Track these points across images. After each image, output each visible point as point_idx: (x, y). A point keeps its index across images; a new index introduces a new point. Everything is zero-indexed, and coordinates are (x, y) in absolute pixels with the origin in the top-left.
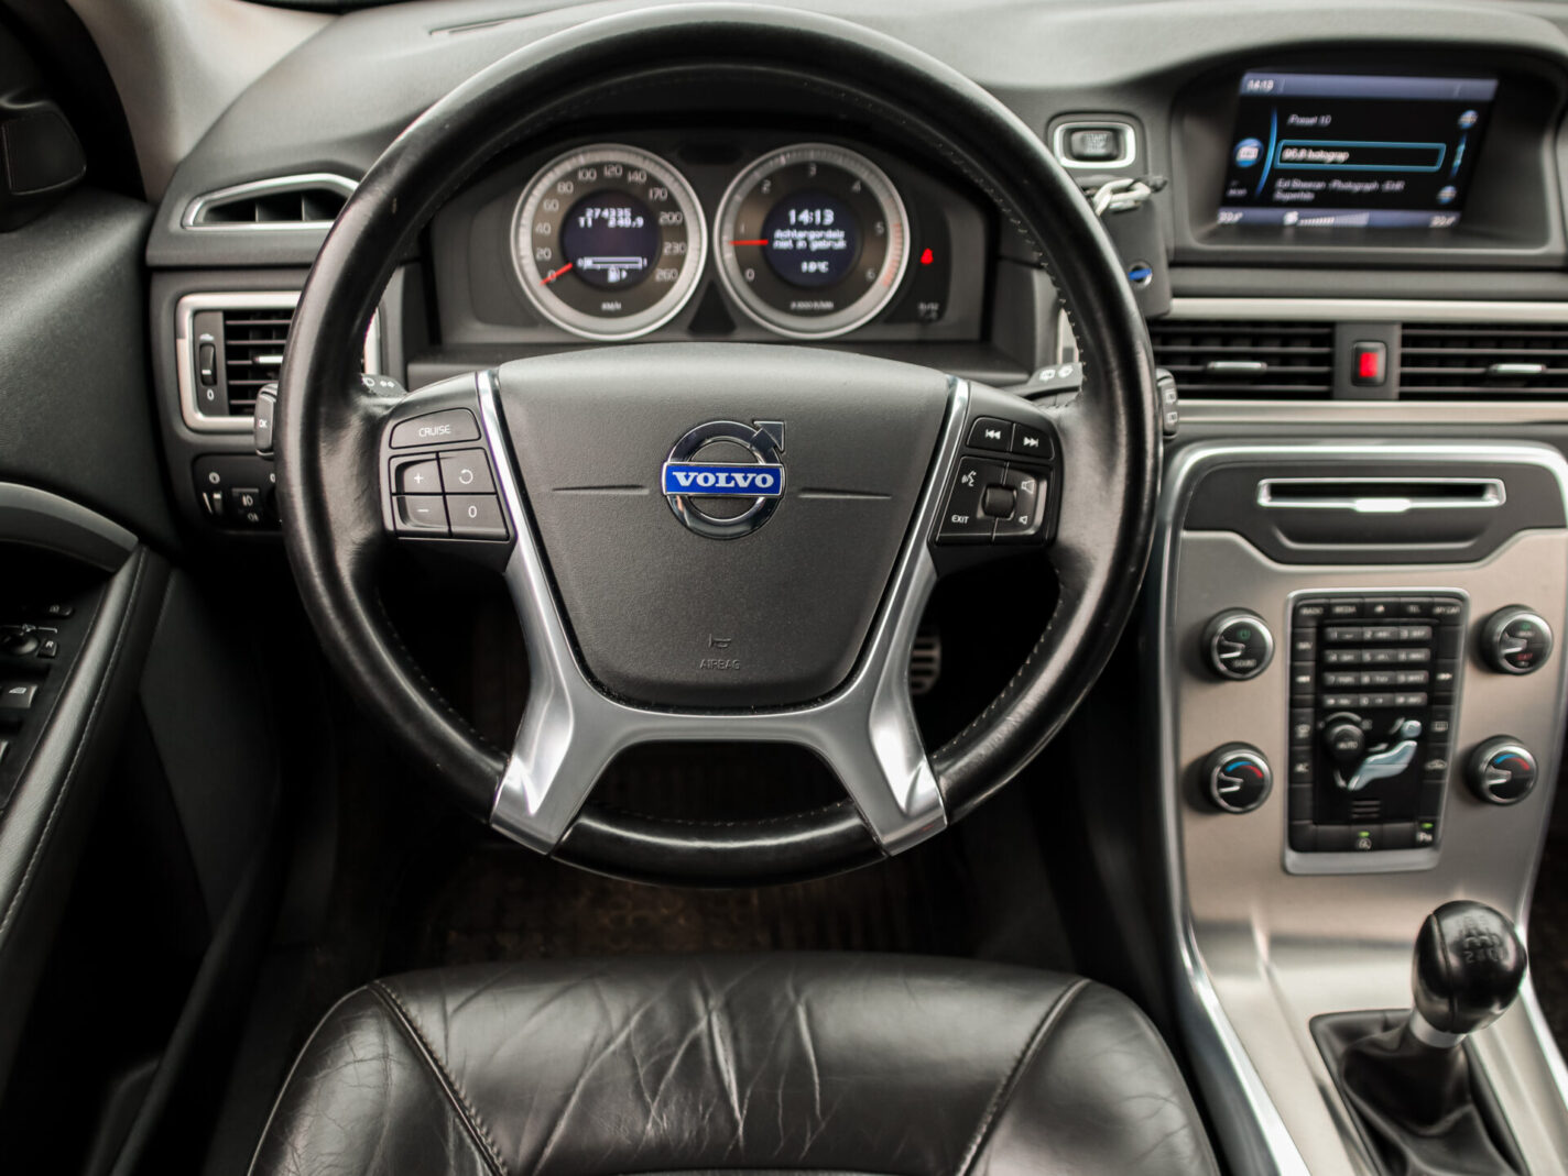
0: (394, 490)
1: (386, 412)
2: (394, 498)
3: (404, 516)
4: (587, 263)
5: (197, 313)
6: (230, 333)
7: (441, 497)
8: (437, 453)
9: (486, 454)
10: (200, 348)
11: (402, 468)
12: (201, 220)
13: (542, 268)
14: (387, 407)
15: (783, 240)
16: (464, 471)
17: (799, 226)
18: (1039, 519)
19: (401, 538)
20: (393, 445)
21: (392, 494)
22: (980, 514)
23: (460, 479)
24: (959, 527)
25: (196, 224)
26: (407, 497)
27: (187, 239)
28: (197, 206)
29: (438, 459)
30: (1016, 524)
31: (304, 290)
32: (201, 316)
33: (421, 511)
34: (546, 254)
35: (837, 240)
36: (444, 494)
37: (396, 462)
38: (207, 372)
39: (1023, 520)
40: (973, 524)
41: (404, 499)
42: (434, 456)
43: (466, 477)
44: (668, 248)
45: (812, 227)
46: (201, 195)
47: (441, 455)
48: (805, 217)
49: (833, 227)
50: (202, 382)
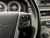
15: (12, 8)
18: (29, 25)
22: (23, 25)
24: (21, 27)
30: (27, 25)
35: (16, 8)
39: (28, 25)
40: (23, 26)
48: (14, 6)
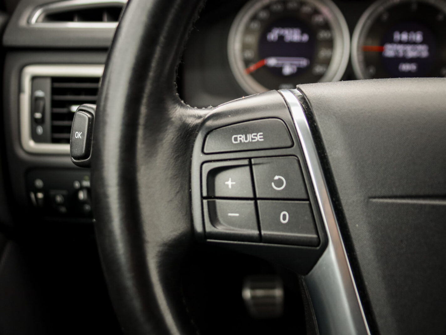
0: (205, 194)
1: (199, 121)
2: (205, 201)
3: (214, 219)
4: (272, 62)
5: (34, 78)
6: (55, 91)
7: (252, 202)
8: (250, 159)
9: (299, 161)
10: (35, 102)
11: (213, 173)
12: (41, 19)
13: (247, 62)
14: (200, 117)
15: (390, 51)
16: (277, 178)
17: (401, 42)
19: (209, 240)
20: (205, 151)
21: (203, 198)
23: (273, 184)
25: (37, 21)
26: (218, 201)
27: (31, 31)
28: (38, 13)
29: (250, 165)
31: (107, 65)
32: (37, 81)
33: (230, 214)
34: (249, 54)
35: (423, 51)
36: (255, 199)
37: (207, 167)
38: (38, 115)
41: (214, 203)
42: (246, 162)
43: (279, 183)
44: (323, 53)
45: (409, 43)
46: (41, 6)
47: (253, 160)
48: (404, 37)
49: (422, 43)
50: (35, 122)
